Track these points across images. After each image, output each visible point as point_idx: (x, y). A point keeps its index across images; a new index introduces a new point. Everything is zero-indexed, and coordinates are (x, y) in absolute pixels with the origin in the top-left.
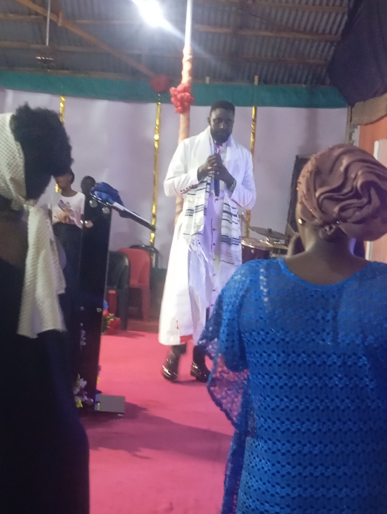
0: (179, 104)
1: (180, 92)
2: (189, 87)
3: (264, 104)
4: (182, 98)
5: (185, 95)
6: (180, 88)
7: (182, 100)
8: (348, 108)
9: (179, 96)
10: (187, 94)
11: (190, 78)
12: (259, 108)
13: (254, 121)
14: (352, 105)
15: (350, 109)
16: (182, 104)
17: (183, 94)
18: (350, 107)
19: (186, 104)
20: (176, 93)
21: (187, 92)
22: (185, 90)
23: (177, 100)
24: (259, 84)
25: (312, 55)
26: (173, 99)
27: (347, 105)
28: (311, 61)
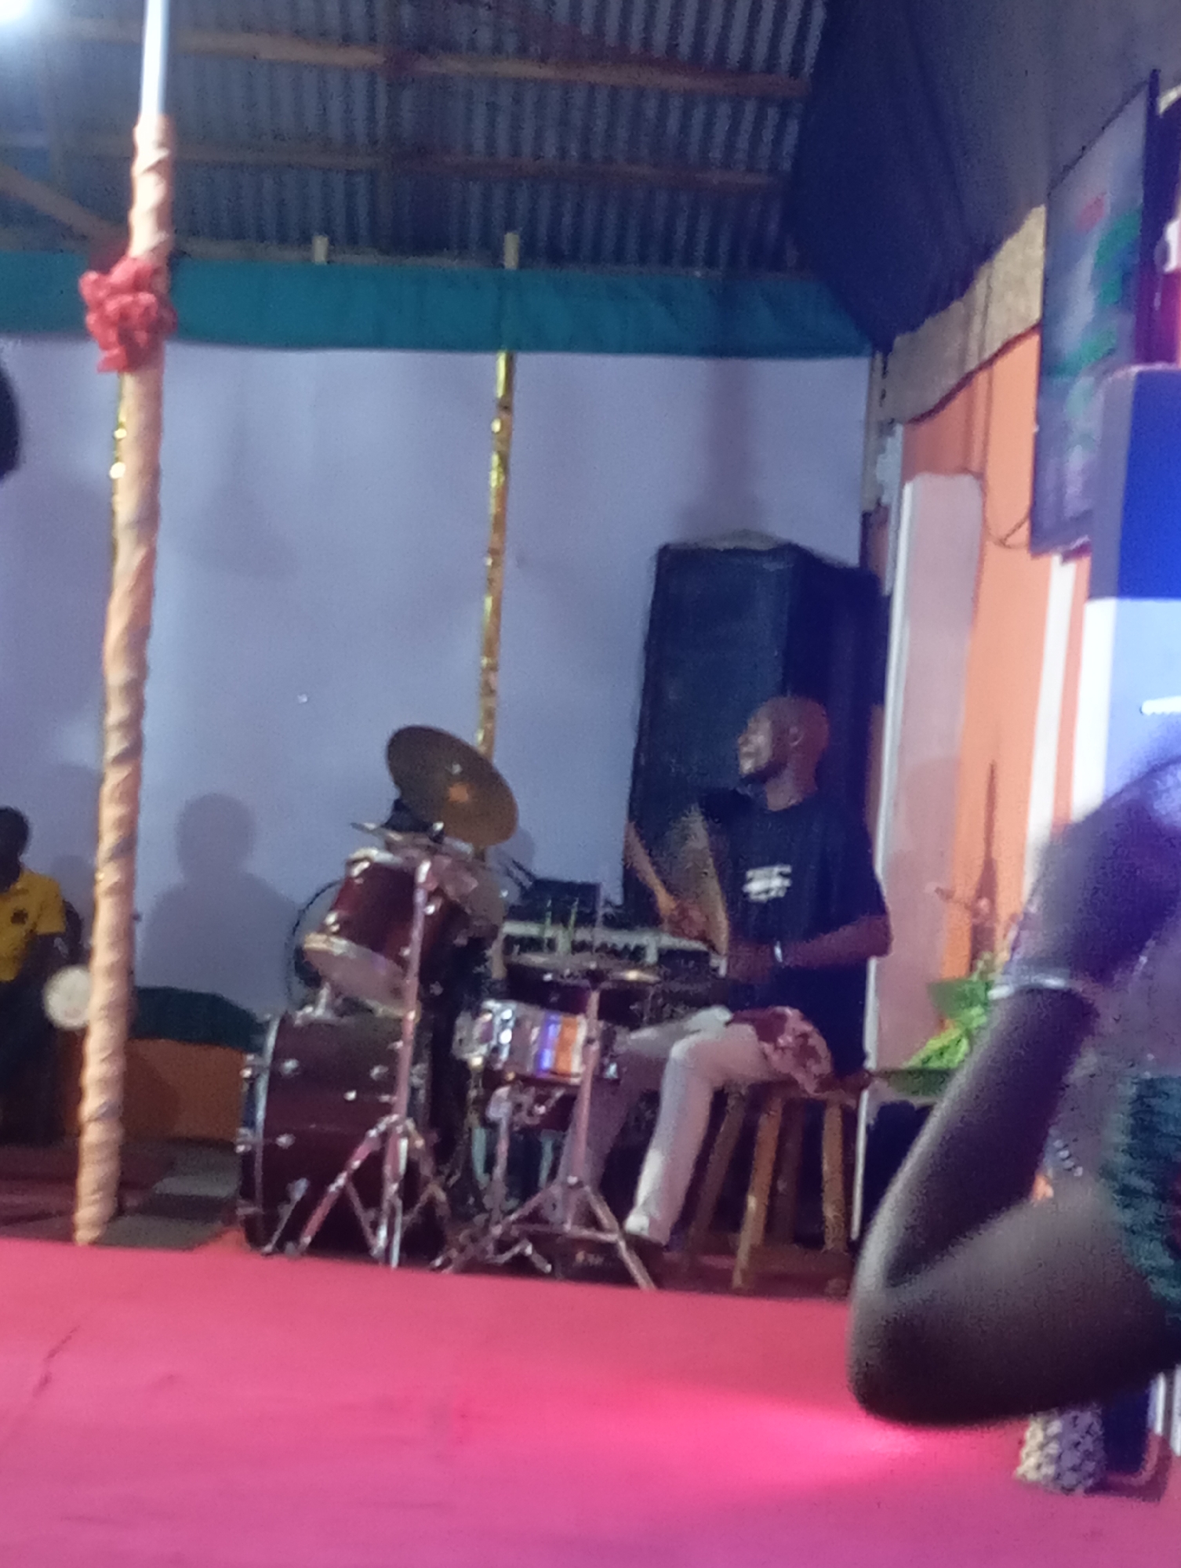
0: (112, 336)
1: (116, 291)
2: (156, 272)
3: (541, 342)
4: (124, 315)
5: (135, 303)
6: (120, 273)
7: (123, 325)
8: (873, 355)
9: (112, 306)
10: (146, 298)
11: (162, 236)
12: (523, 359)
13: (506, 406)
14: (882, 345)
15: (879, 363)
16: (126, 338)
17: (127, 299)
18: (879, 356)
19: (142, 337)
20: (101, 294)
21: (150, 290)
22: (138, 284)
23: (105, 320)
24: (522, 265)
25: (716, 154)
26: (91, 319)
27: (868, 346)
28: (715, 177)
